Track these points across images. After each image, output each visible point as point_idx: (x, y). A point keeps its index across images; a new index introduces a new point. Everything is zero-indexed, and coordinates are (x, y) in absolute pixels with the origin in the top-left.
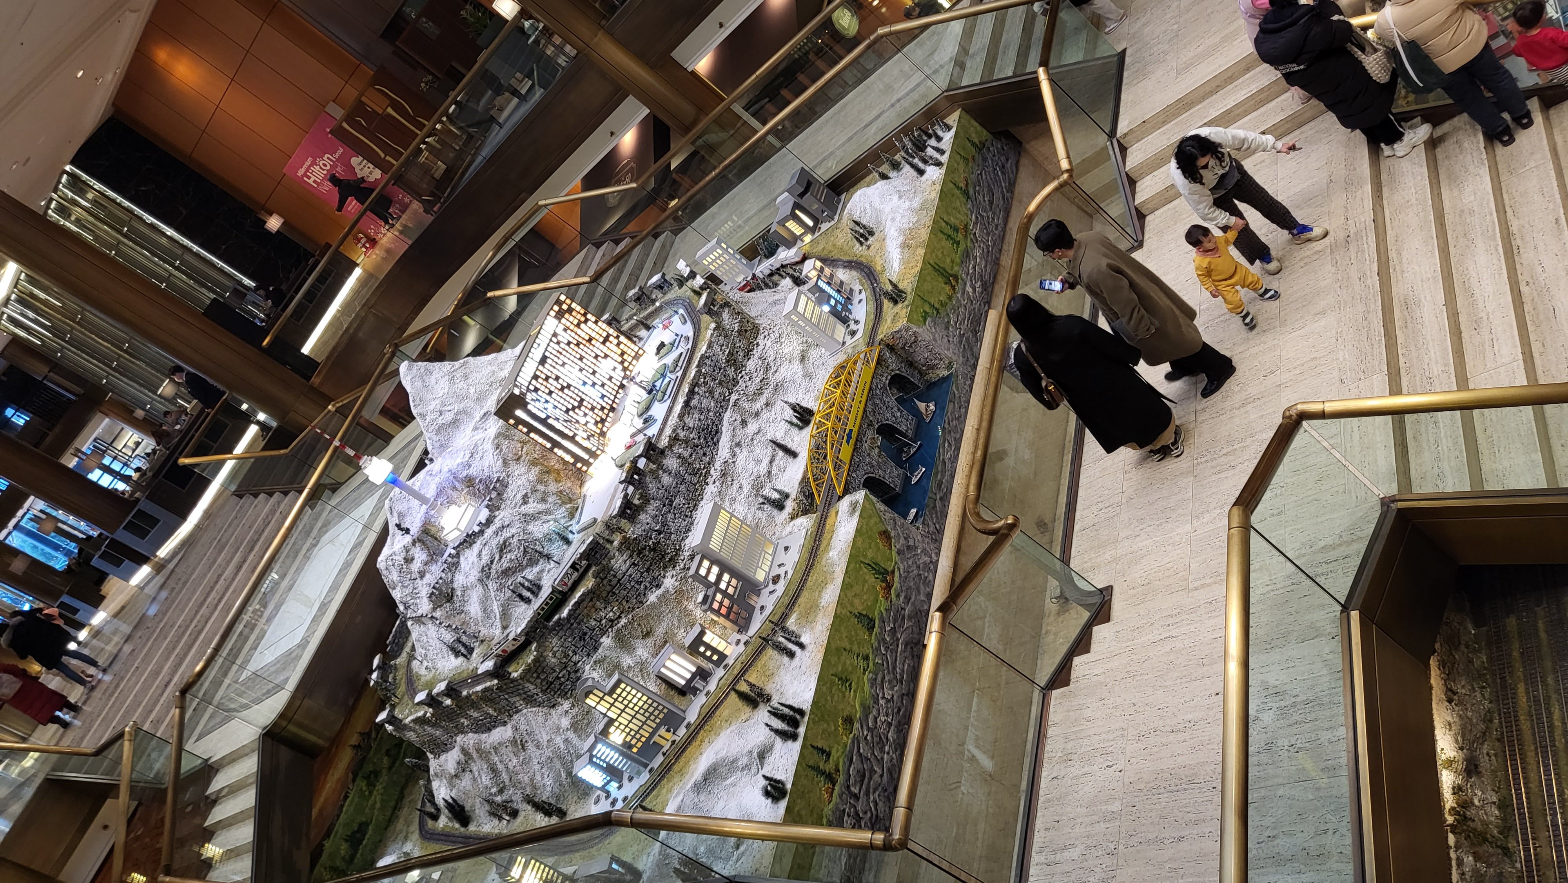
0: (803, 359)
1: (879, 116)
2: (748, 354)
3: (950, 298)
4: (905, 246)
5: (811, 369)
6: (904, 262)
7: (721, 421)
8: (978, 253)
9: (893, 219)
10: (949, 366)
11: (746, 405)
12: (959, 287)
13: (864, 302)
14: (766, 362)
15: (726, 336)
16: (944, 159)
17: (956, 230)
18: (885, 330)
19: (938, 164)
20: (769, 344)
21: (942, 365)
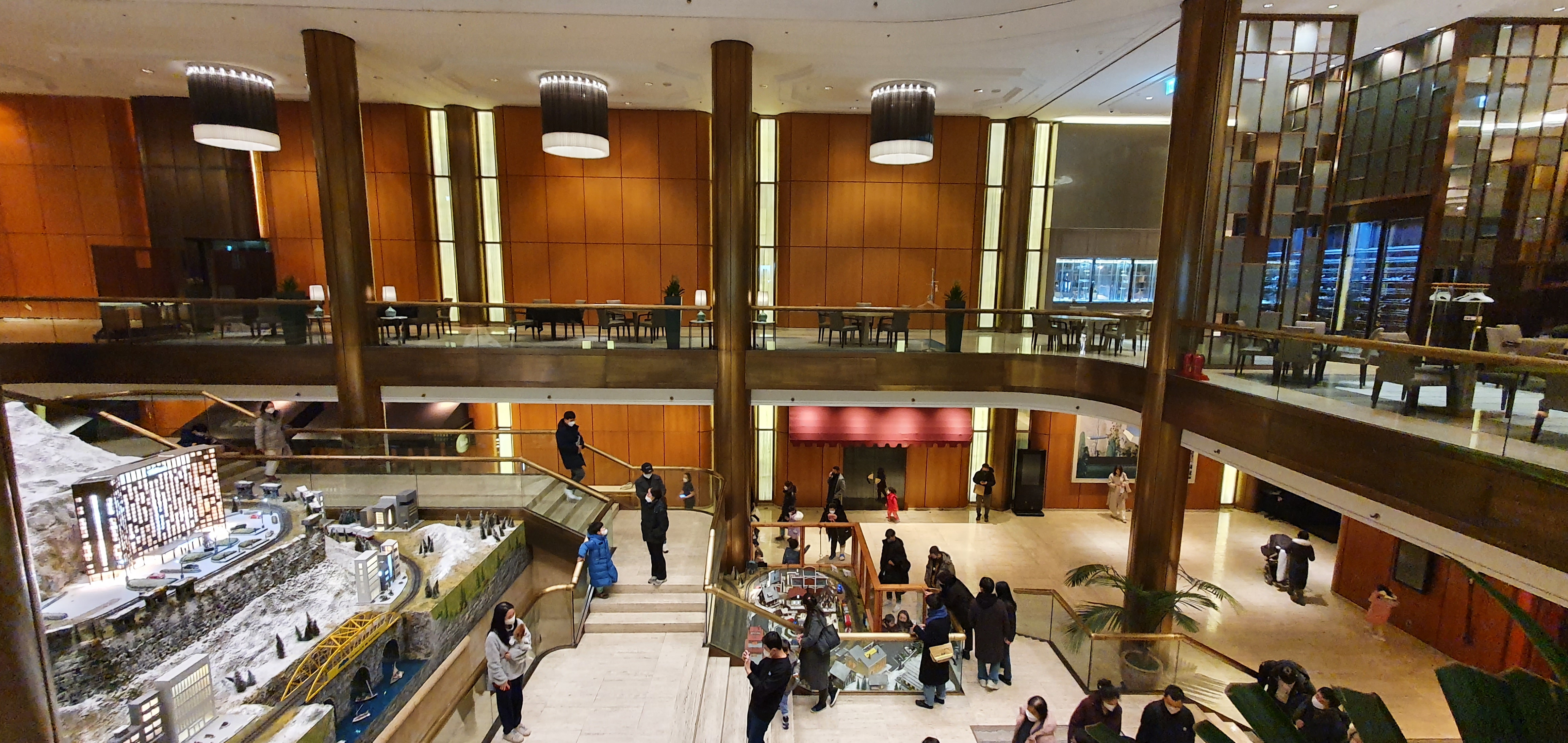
0: (337, 595)
1: (474, 496)
2: (305, 570)
3: (457, 614)
4: (455, 568)
5: (337, 605)
6: (448, 577)
7: (250, 600)
8: (483, 598)
9: (455, 550)
10: (428, 655)
11: (276, 601)
12: (464, 610)
13: (404, 585)
14: (313, 581)
15: (304, 548)
16: (502, 539)
17: (483, 579)
18: (410, 609)
19: (498, 540)
20: (324, 571)
21: (424, 651)
